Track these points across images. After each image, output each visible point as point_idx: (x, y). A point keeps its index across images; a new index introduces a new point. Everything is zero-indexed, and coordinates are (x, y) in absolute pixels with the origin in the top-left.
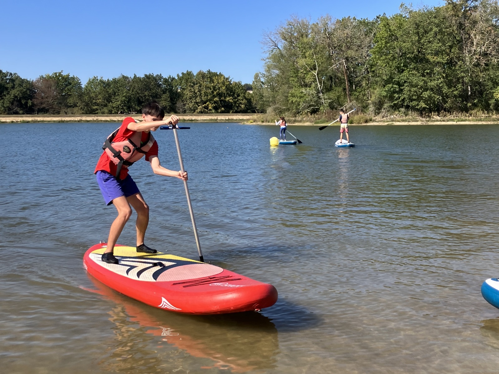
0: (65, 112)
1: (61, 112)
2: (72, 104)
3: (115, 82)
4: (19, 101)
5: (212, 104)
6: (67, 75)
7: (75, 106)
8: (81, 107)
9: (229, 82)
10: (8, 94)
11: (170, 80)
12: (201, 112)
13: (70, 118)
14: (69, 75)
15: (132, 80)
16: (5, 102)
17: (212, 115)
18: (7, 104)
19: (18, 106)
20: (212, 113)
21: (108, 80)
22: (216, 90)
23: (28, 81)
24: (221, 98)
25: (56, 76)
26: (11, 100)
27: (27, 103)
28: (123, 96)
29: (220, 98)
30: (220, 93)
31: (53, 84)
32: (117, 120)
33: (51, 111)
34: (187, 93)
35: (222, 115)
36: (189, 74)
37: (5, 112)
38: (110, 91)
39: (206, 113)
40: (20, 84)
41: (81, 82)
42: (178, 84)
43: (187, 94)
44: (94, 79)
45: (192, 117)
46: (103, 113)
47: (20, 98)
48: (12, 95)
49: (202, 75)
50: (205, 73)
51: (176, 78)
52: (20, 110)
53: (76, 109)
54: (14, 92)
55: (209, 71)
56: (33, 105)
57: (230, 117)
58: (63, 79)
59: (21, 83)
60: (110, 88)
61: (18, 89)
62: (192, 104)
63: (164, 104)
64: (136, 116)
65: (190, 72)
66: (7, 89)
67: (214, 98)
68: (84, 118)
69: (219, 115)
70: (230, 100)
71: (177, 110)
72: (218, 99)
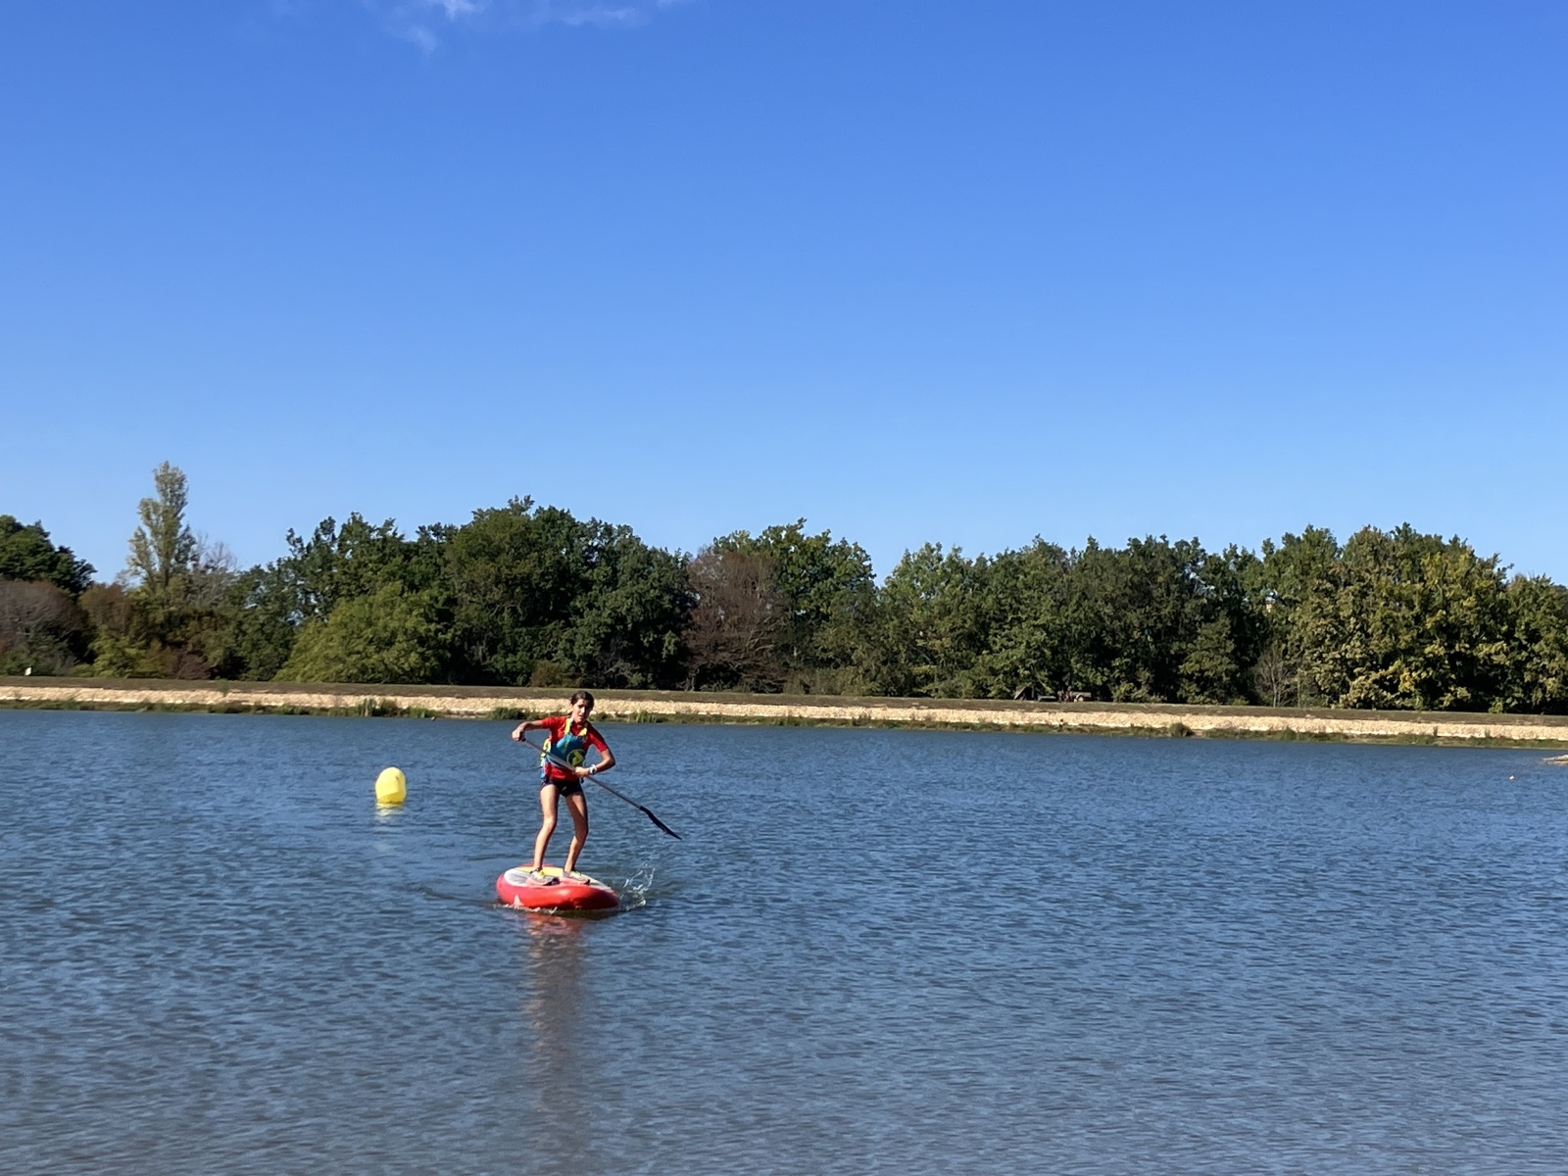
0: (802, 683)
1: (787, 685)
2: (831, 655)
3: (1007, 570)
4: (633, 636)
5: (1416, 669)
6: (818, 538)
7: (844, 659)
8: (865, 666)
9: (1490, 576)
10: (591, 606)
11: (1232, 567)
12: (1366, 705)
13: (823, 709)
14: (828, 540)
15: (1079, 563)
16: (579, 637)
17: (1413, 719)
18: (585, 646)
19: (624, 654)
20: (1412, 708)
21: (981, 560)
22: (1433, 613)
23: (667, 559)
24: (1451, 647)
25: (778, 541)
26: (603, 629)
27: (659, 643)
28: (1034, 626)
29: (1449, 646)
30: (1449, 625)
31: (763, 572)
32: (1007, 723)
33: (748, 679)
34: (1305, 618)
35: (1457, 721)
36: (1317, 540)
37: (573, 677)
38: (989, 603)
39: (1384, 708)
40: (636, 570)
42: (1264, 583)
43: (1305, 625)
44: (923, 557)
45: (1324, 722)
46: (952, 693)
47: (636, 624)
48: (607, 612)
49: (1371, 544)
50: (1385, 540)
51: (1261, 556)
52: (634, 672)
53: (845, 674)
54: (617, 600)
55: (1405, 533)
56: (683, 652)
57: (1496, 730)
58: (804, 552)
59: (640, 566)
60: (985, 591)
61: (627, 589)
62: (1327, 667)
63: (1207, 665)
64: (1086, 710)
65: (1320, 533)
66: (587, 585)
67: (1423, 645)
68: (877, 713)
69: (1444, 720)
70: (1494, 658)
71: (1259, 690)
72: (1442, 651)
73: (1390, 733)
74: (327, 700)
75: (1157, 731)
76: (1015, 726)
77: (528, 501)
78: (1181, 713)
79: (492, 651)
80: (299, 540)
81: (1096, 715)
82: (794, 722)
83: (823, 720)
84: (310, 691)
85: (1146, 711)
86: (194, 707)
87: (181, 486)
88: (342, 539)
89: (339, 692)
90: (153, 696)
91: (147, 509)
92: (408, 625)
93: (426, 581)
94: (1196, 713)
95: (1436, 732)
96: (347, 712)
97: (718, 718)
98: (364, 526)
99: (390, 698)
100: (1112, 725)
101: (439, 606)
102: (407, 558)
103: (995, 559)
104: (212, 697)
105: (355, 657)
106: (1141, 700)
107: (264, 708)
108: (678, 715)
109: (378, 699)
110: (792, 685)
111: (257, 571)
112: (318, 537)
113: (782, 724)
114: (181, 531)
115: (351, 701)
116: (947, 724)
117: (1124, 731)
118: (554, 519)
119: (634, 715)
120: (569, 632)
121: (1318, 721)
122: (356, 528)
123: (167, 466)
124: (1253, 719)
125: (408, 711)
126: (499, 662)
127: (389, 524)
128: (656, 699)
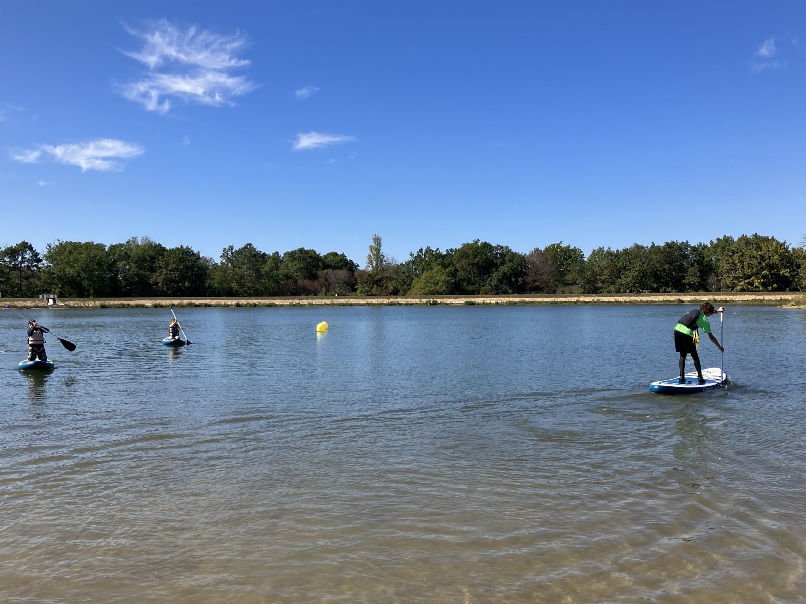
1: (557, 292)
2: (570, 282)
3: (626, 254)
4: (509, 279)
5: (760, 279)
6: (566, 247)
7: (574, 283)
8: (581, 285)
9: (784, 248)
10: (496, 270)
12: (743, 291)
13: (566, 299)
14: (569, 247)
15: (649, 250)
16: (493, 280)
17: (757, 295)
18: (495, 282)
19: (507, 284)
20: (759, 291)
21: (617, 251)
22: (764, 261)
23: (519, 255)
24: (772, 271)
25: (554, 248)
26: (500, 277)
27: (517, 281)
28: (636, 271)
29: (770, 271)
30: (770, 265)
31: (549, 257)
32: (623, 301)
33: (546, 290)
35: (771, 295)
36: (727, 240)
37: (492, 292)
38: (619, 265)
39: (750, 291)
40: (511, 259)
41: (583, 255)
42: (711, 254)
43: (723, 267)
44: (598, 251)
45: (727, 297)
46: (609, 292)
47: (509, 275)
48: (501, 272)
49: (745, 240)
50: (749, 238)
51: (709, 245)
52: (510, 289)
53: (574, 288)
54: (505, 269)
55: (755, 235)
56: (524, 282)
57: (784, 297)
58: (562, 251)
60: (619, 260)
61: (507, 265)
62: (730, 279)
63: (691, 280)
64: (649, 296)
65: (729, 237)
66: (495, 264)
67: (762, 271)
68: (582, 299)
69: (767, 295)
70: (785, 274)
71: (708, 287)
72: (768, 273)
73: (748, 299)
74: (417, 301)
75: (672, 301)
76: (625, 302)
77: (478, 240)
78: (680, 296)
79: (468, 286)
80: (413, 255)
81: (652, 297)
82: (555, 303)
83: (565, 302)
84: (413, 298)
85: (668, 295)
86: (381, 304)
87: (380, 241)
88: (425, 254)
89: (421, 298)
90: (369, 301)
91: (371, 248)
92: (443, 279)
93: (449, 265)
94: (685, 295)
95: (764, 298)
96: (423, 304)
97: (532, 302)
98: (431, 250)
99: (436, 300)
100: (657, 300)
101: (452, 272)
102: (443, 259)
103: (622, 251)
104: (386, 301)
105: (428, 288)
106: (668, 292)
107: (400, 304)
108: (520, 302)
109: (431, 300)
110: (559, 291)
111: (402, 264)
112: (418, 254)
113: (552, 303)
114: (381, 254)
115: (424, 301)
116: (604, 302)
117: (661, 302)
118: (486, 245)
119: (506, 302)
120: (489, 279)
121: (725, 296)
122: (429, 250)
123: (376, 235)
124: (703, 297)
125: (440, 303)
126: (470, 288)
127: (438, 249)
128: (513, 297)
